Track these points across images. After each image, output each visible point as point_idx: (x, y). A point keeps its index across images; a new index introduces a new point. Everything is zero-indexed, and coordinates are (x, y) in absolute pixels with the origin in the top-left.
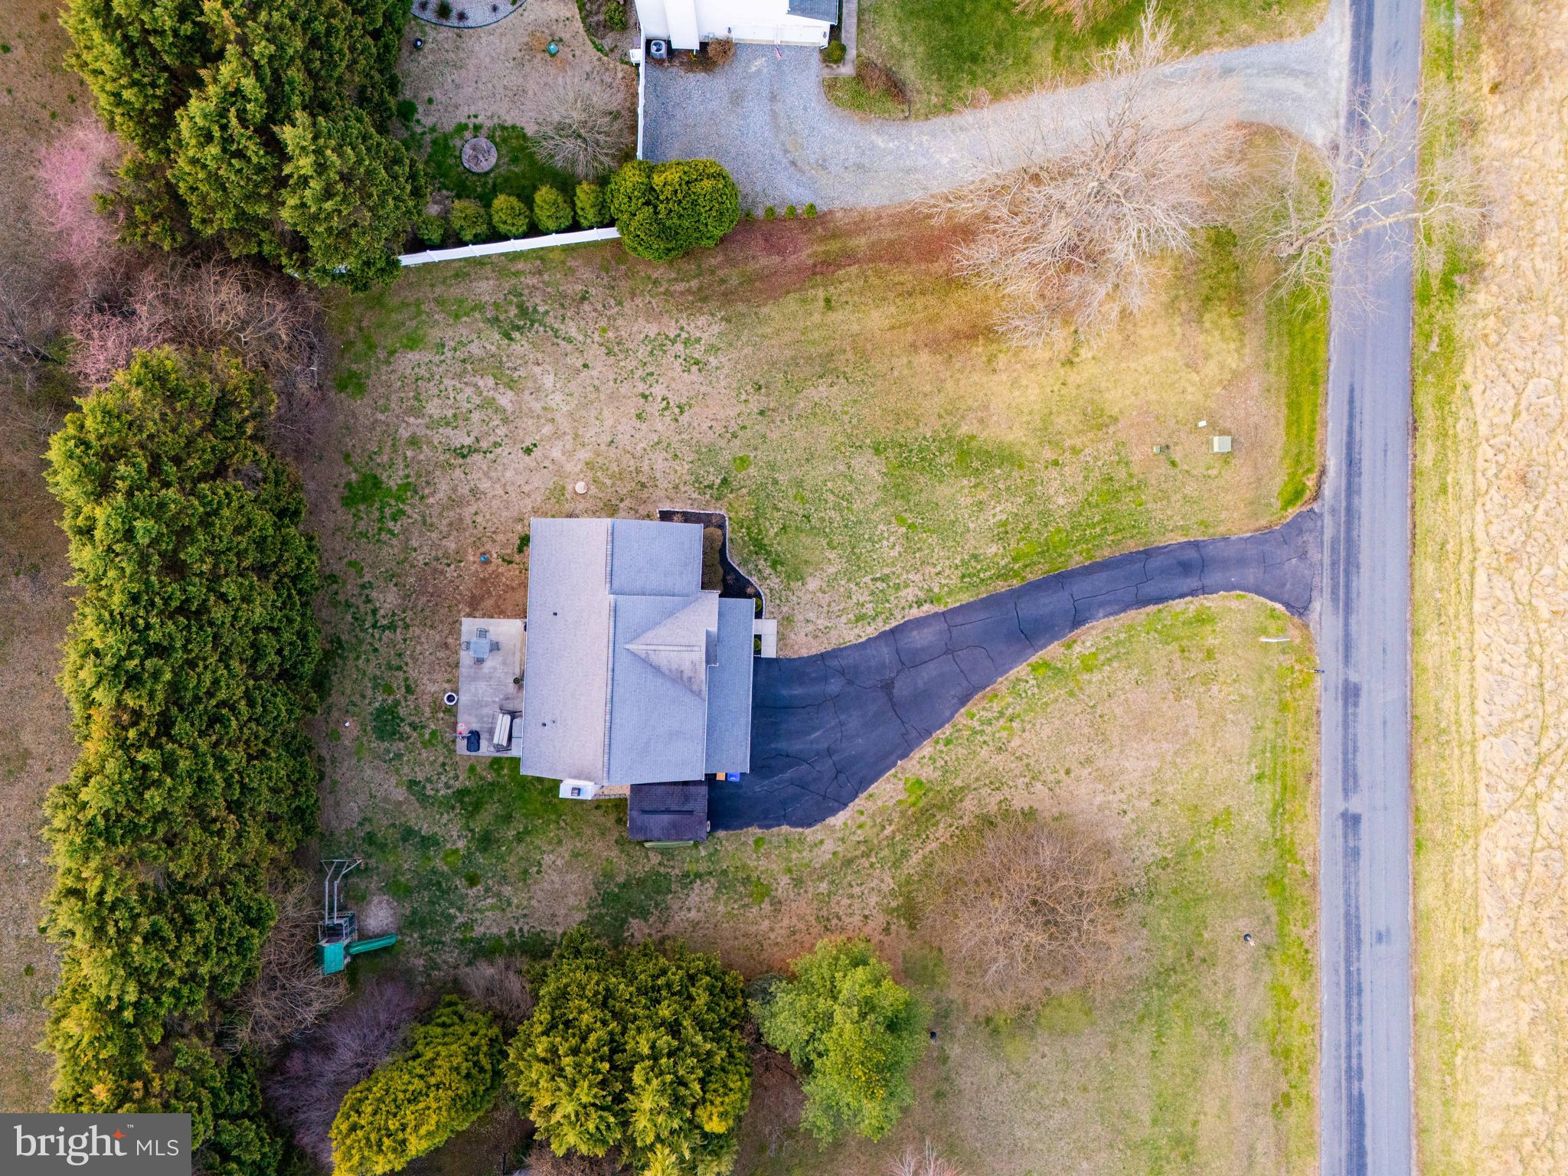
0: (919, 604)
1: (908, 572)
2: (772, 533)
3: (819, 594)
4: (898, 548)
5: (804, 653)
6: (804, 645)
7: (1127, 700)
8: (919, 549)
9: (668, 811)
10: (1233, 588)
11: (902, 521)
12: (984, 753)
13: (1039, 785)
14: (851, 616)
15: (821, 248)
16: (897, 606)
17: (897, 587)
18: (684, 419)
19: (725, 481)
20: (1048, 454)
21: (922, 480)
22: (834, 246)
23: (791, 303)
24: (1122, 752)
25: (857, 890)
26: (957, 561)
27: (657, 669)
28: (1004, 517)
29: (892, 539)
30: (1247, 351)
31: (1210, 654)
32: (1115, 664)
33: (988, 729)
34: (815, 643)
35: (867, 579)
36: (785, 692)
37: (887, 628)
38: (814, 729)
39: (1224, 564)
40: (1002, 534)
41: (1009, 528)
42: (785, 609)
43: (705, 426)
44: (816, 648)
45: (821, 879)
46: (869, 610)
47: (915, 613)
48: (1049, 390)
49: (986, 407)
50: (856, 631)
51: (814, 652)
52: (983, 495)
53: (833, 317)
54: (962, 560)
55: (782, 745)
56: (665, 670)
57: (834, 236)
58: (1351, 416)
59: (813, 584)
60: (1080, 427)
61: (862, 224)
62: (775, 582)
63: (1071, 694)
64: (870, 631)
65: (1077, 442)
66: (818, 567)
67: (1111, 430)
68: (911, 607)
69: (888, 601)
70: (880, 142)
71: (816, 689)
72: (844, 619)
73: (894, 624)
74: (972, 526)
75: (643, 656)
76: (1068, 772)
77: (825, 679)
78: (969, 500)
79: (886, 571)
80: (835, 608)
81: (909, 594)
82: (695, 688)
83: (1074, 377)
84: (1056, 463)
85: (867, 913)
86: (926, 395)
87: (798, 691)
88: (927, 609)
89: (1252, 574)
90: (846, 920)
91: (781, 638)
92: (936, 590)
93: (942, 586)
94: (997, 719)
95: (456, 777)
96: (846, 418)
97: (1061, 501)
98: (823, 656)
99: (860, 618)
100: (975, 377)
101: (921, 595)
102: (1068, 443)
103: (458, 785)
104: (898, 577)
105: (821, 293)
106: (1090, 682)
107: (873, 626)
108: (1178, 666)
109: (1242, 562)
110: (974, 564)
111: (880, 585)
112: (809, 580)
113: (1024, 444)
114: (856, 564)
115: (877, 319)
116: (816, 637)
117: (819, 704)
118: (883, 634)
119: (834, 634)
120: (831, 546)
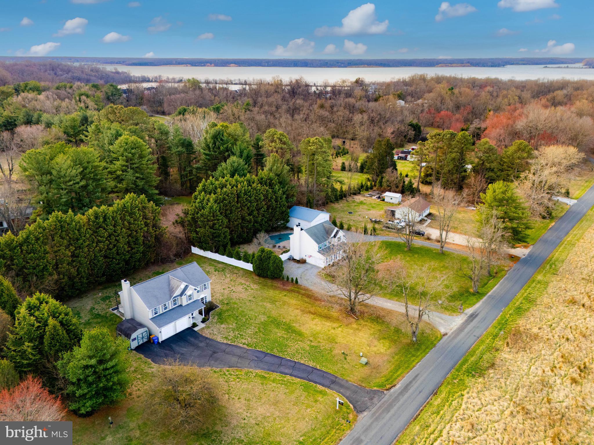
0: (244, 344)
1: (249, 337)
2: (226, 314)
3: (222, 328)
4: (252, 332)
5: (204, 335)
6: (206, 333)
7: (277, 395)
10: (339, 392)
11: (259, 329)
12: (221, 380)
13: (227, 396)
14: (224, 336)
15: (293, 288)
16: (238, 341)
17: (243, 338)
18: (232, 293)
19: (227, 304)
20: (311, 339)
21: (273, 326)
22: (297, 289)
23: (277, 292)
24: (262, 405)
25: (145, 383)
27: (169, 284)
29: (252, 330)
30: (389, 351)
31: (316, 401)
32: (283, 386)
33: (229, 376)
34: (209, 335)
35: (237, 333)
36: (189, 338)
37: (230, 343)
38: (185, 348)
39: (342, 386)
42: (210, 325)
43: (235, 296)
44: (208, 336)
45: (141, 374)
46: (230, 338)
47: (241, 345)
48: (323, 330)
49: (304, 325)
50: (222, 339)
51: (206, 336)
53: (284, 297)
55: (174, 346)
56: (170, 286)
57: (298, 288)
58: (414, 379)
59: (223, 326)
60: (325, 339)
61: (306, 289)
62: (215, 321)
63: (262, 384)
64: (225, 342)
65: (321, 341)
66: (228, 324)
67: (333, 344)
68: (241, 343)
69: (237, 339)
70: (323, 283)
71: (197, 342)
72: (222, 336)
73: (233, 344)
76: (239, 399)
77: (201, 342)
79: (244, 334)
80: (222, 332)
81: (244, 341)
83: (333, 331)
85: (140, 389)
86: (291, 316)
87: (192, 339)
88: (245, 346)
89: (348, 393)
90: (133, 386)
91: (203, 329)
94: (234, 375)
96: (268, 310)
98: (207, 338)
99: (226, 338)
100: (307, 319)
101: (247, 343)
102: (319, 340)
104: (245, 337)
105: (285, 293)
106: (271, 384)
108: (302, 398)
109: (347, 388)
111: (239, 335)
113: (307, 334)
114: (238, 329)
115: (293, 301)
116: (210, 334)
117: (193, 345)
118: (227, 344)
119: (216, 336)
120: (236, 323)
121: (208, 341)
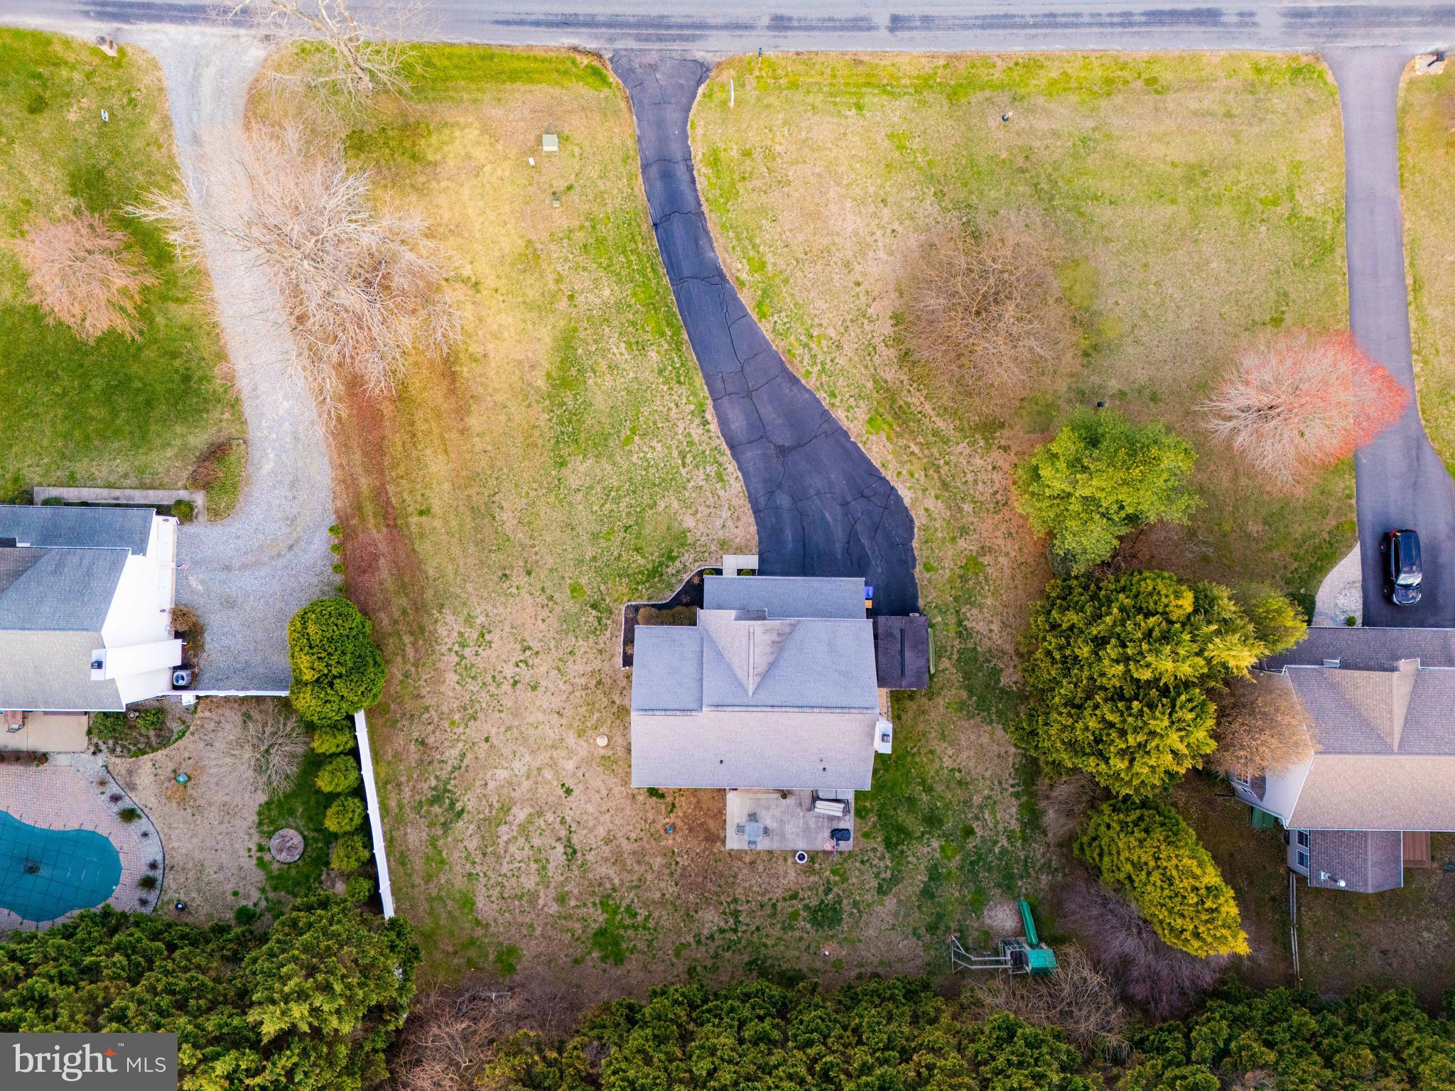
0: (705, 423)
1: (676, 434)
2: (642, 561)
3: (699, 516)
4: (654, 443)
5: (753, 529)
6: (747, 529)
7: (791, 230)
8: (655, 423)
9: (902, 652)
10: (684, 132)
11: (629, 440)
12: (842, 361)
13: (870, 311)
14: (718, 486)
15: (371, 522)
16: (708, 444)
17: (691, 443)
18: (536, 646)
19: (594, 606)
20: (563, 304)
21: (589, 422)
22: (369, 508)
23: (423, 548)
24: (838, 234)
25: (970, 477)
26: (665, 388)
27: (772, 665)
28: (622, 345)
29: (645, 449)
30: (462, 120)
31: (747, 154)
32: (758, 241)
33: (820, 357)
34: (744, 519)
36: (790, 546)
37: (728, 452)
38: (823, 518)
39: (663, 140)
40: (639, 347)
41: (633, 340)
42: (713, 548)
43: (543, 626)
44: (749, 518)
45: (960, 510)
46: (713, 470)
47: (714, 427)
48: (502, 305)
49: (520, 362)
50: (732, 481)
51: (752, 520)
52: (603, 365)
53: (436, 508)
54: (664, 383)
55: (839, 547)
56: (771, 658)
57: (360, 508)
58: (521, 23)
59: (689, 522)
60: (537, 275)
61: (348, 482)
62: (688, 558)
63: (786, 281)
64: (732, 467)
65: (551, 278)
66: (674, 517)
67: (539, 246)
68: (708, 431)
69: (704, 452)
70: (268, 467)
71: (787, 518)
72: (721, 493)
73: (724, 446)
74: (632, 375)
75: (758, 679)
76: (858, 284)
77: (776, 510)
78: (608, 377)
79: (675, 454)
80: (711, 501)
81: (696, 432)
82: (788, 630)
83: (490, 281)
84: (571, 297)
85: (990, 467)
86: (509, 419)
87: (789, 535)
88: (709, 416)
89: (672, 115)
90: (997, 486)
91: (740, 550)
92: (692, 407)
93: (689, 402)
94: (810, 349)
95: (874, 850)
96: (533, 494)
97: (607, 292)
98: (756, 512)
99: (720, 478)
100: (491, 373)
101: (697, 421)
102: (552, 286)
103: (881, 848)
104: (681, 443)
105: (414, 519)
106: (775, 264)
107: (727, 465)
108: (758, 183)
109: (660, 124)
110: (667, 373)
111: (689, 459)
112: (685, 525)
113: (554, 327)
114: (669, 482)
115: (437, 466)
116: (738, 519)
117: (800, 514)
118: (735, 456)
119: (735, 502)
120: (653, 506)
121: (762, 501)
